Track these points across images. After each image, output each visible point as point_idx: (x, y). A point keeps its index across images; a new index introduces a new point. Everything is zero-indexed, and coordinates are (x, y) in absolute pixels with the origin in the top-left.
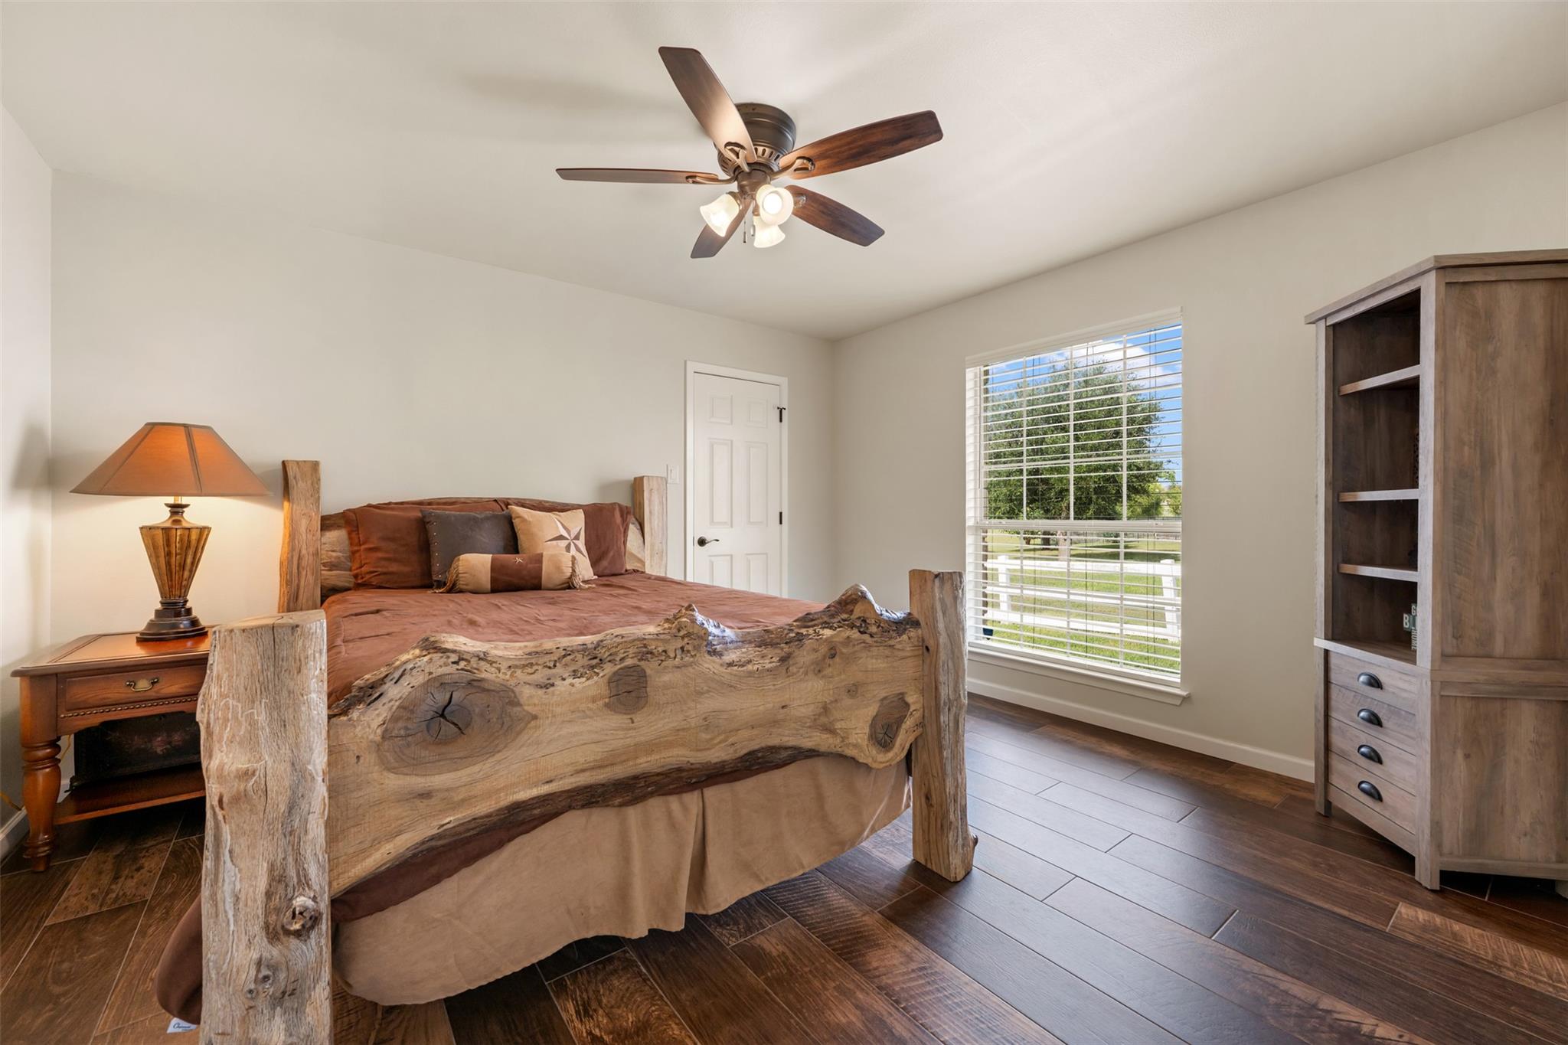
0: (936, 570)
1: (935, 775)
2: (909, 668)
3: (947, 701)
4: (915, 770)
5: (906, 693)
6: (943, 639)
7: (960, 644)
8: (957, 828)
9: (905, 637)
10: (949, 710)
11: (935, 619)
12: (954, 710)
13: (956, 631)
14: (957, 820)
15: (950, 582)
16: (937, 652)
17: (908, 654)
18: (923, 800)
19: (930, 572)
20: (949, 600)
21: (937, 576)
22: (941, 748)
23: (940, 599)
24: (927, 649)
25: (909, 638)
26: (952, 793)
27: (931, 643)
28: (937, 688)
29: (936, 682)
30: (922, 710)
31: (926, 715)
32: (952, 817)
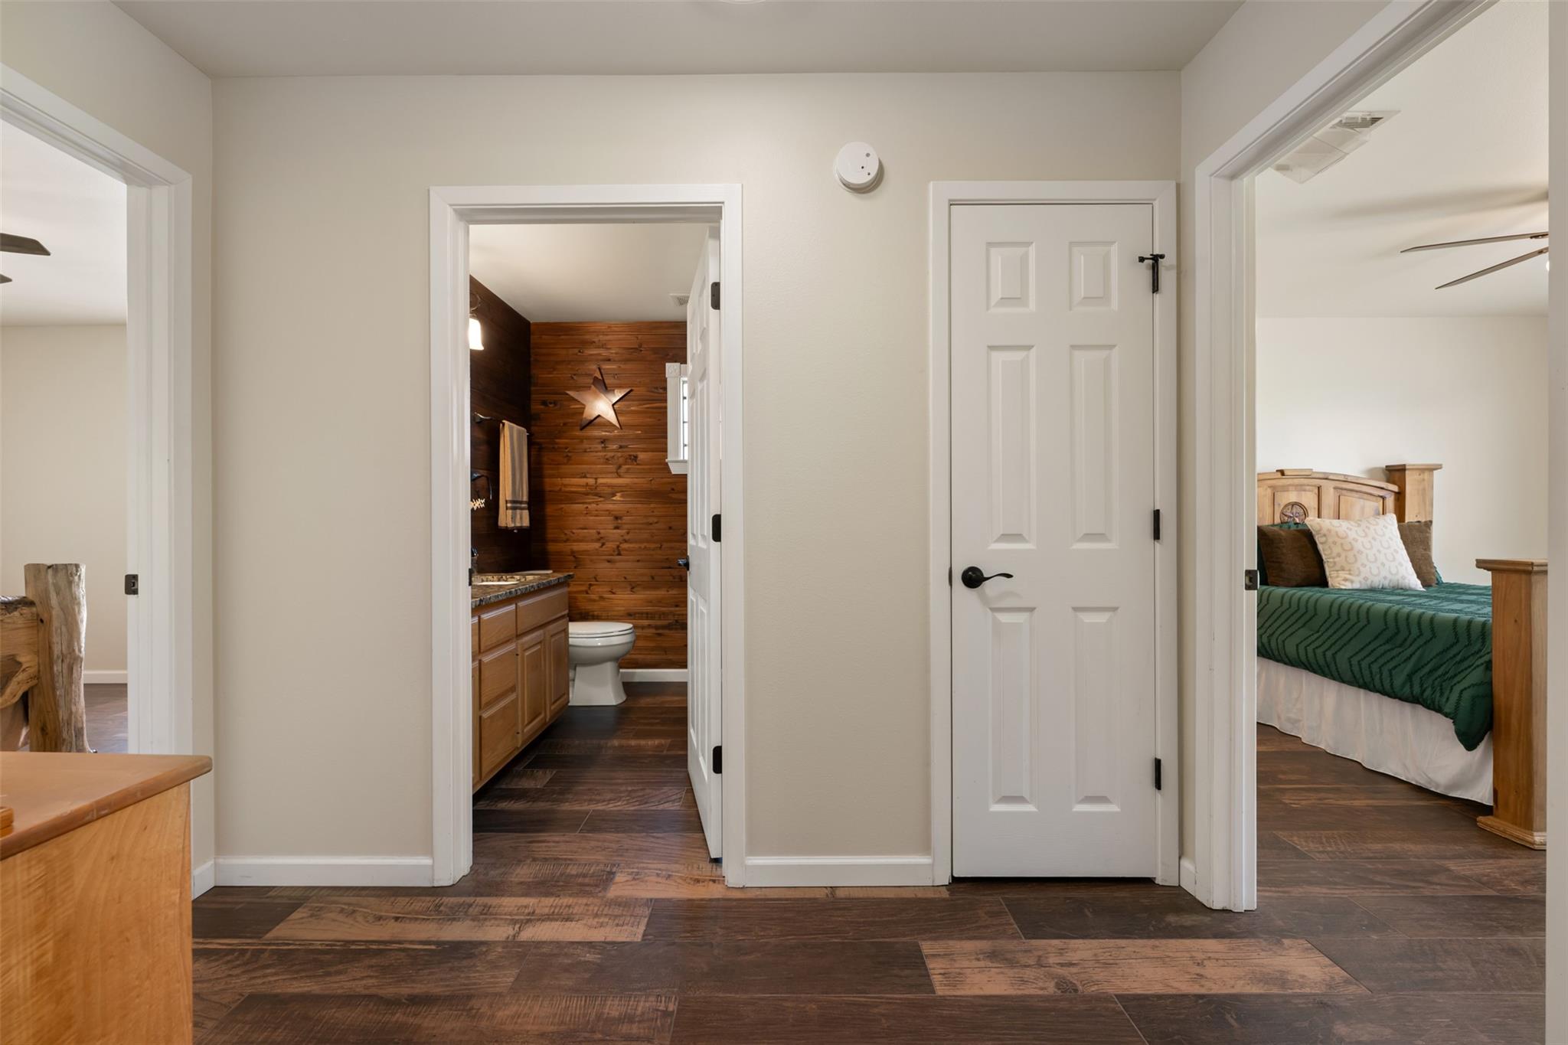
0: (49, 563)
1: (50, 710)
2: (22, 636)
3: (60, 655)
4: (32, 714)
5: (17, 655)
6: (56, 612)
7: (75, 615)
8: (71, 743)
9: (16, 613)
10: (62, 661)
11: (48, 598)
12: (67, 661)
13: (69, 606)
14: (71, 737)
15: (64, 571)
16: (51, 620)
17: (19, 626)
18: (39, 732)
19: (43, 564)
20: (63, 583)
21: (49, 567)
22: (54, 689)
23: (53, 583)
24: (42, 621)
25: (21, 614)
26: (65, 718)
27: (45, 617)
28: (50, 647)
29: (49, 643)
30: (37, 667)
31: (41, 668)
32: (65, 735)
